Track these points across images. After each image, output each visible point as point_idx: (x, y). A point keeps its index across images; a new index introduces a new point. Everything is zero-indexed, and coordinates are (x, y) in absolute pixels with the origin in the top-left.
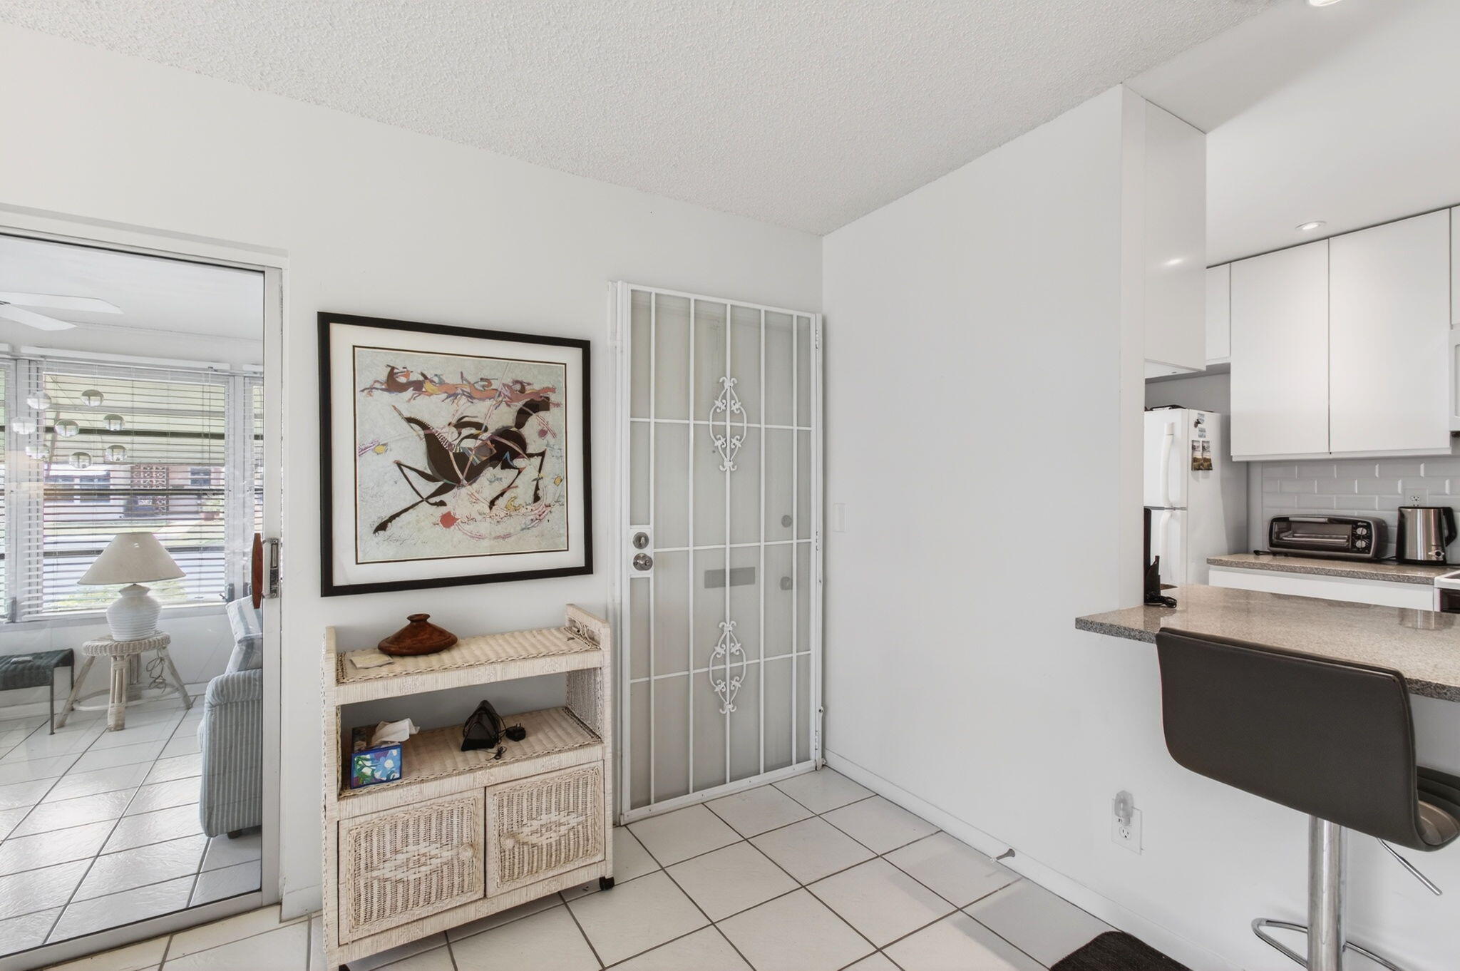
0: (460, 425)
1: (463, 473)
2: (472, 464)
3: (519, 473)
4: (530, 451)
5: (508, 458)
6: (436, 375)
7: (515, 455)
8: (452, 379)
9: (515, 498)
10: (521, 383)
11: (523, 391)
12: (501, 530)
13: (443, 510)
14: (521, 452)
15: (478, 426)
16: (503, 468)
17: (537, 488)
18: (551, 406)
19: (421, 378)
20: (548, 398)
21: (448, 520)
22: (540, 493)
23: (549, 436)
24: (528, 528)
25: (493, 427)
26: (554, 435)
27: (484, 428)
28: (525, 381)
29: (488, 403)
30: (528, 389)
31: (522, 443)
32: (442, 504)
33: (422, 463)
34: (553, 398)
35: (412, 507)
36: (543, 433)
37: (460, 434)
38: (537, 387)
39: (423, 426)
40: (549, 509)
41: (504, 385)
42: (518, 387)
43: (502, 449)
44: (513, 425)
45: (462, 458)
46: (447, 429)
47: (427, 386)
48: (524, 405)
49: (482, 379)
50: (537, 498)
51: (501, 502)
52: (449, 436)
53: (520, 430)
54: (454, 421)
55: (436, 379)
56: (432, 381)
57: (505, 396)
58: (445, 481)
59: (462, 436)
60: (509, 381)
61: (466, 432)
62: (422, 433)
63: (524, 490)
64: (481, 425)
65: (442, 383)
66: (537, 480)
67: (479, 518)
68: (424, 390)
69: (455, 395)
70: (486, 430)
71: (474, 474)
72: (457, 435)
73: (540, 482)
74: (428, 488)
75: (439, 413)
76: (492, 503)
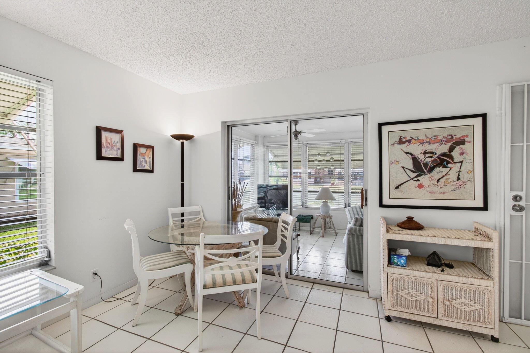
0: (425, 153)
1: (426, 170)
2: (430, 167)
3: (451, 169)
4: (455, 161)
5: (446, 164)
6: (416, 137)
7: (448, 163)
8: (422, 137)
9: (449, 179)
10: (452, 135)
11: (452, 138)
12: (442, 190)
13: (419, 183)
14: (451, 161)
15: (432, 153)
16: (443, 168)
17: (459, 175)
18: (466, 143)
19: (411, 139)
20: (464, 140)
21: (420, 186)
22: (460, 177)
23: (465, 155)
24: (455, 190)
25: (439, 152)
26: (467, 154)
27: (435, 154)
28: (453, 134)
29: (437, 144)
30: (455, 137)
31: (452, 158)
32: (418, 180)
33: (411, 167)
34: (467, 139)
35: (408, 181)
36: (462, 154)
37: (425, 156)
38: (459, 136)
39: (412, 154)
40: (465, 183)
41: (444, 137)
42: (450, 137)
43: (442, 161)
44: (448, 151)
45: (426, 165)
46: (420, 155)
47: (413, 141)
48: (453, 144)
49: (434, 136)
50: (459, 179)
51: (442, 180)
52: (421, 157)
53: (451, 153)
54: (423, 152)
55: (416, 138)
56: (414, 139)
57: (444, 141)
58: (420, 173)
59: (426, 157)
60: (446, 135)
61: (427, 155)
62: (411, 157)
63: (453, 175)
64: (434, 152)
65: (418, 139)
66: (459, 172)
67: (432, 186)
68: (411, 142)
69: (423, 143)
70: (436, 154)
71: (431, 170)
72: (424, 157)
73: (460, 173)
74: (413, 175)
75: (417, 150)
76: (438, 181)
